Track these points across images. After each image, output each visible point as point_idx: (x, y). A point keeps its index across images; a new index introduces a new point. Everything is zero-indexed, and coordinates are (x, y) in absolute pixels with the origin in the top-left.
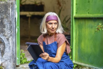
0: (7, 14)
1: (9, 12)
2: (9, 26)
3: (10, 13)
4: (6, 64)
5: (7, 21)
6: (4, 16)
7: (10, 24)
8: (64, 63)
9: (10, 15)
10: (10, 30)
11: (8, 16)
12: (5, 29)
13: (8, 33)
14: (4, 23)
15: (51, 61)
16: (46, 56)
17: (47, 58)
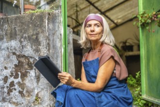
0: (43, 28)
1: (44, 25)
2: (45, 43)
3: (47, 26)
4: (42, 94)
5: (42, 36)
6: (39, 30)
7: (46, 40)
8: (111, 94)
9: (47, 28)
10: (47, 48)
11: (44, 29)
12: (41, 47)
13: (44, 53)
14: (40, 40)
15: (77, 87)
16: (65, 78)
17: (66, 81)
